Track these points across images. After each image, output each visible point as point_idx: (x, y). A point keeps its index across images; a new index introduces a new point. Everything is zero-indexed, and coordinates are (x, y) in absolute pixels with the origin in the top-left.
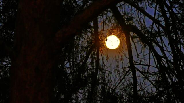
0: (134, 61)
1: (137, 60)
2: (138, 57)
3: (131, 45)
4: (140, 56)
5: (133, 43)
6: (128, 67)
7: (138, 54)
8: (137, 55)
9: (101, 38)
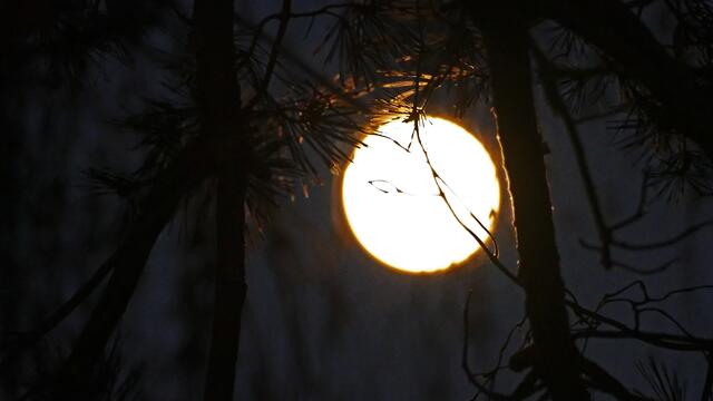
0: (575, 306)
1: (607, 299)
2: (608, 263)
3: (548, 151)
4: (623, 245)
5: (561, 122)
6: (517, 364)
7: (606, 234)
8: (596, 241)
9: (261, 87)
